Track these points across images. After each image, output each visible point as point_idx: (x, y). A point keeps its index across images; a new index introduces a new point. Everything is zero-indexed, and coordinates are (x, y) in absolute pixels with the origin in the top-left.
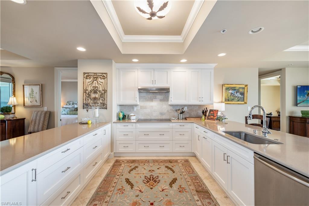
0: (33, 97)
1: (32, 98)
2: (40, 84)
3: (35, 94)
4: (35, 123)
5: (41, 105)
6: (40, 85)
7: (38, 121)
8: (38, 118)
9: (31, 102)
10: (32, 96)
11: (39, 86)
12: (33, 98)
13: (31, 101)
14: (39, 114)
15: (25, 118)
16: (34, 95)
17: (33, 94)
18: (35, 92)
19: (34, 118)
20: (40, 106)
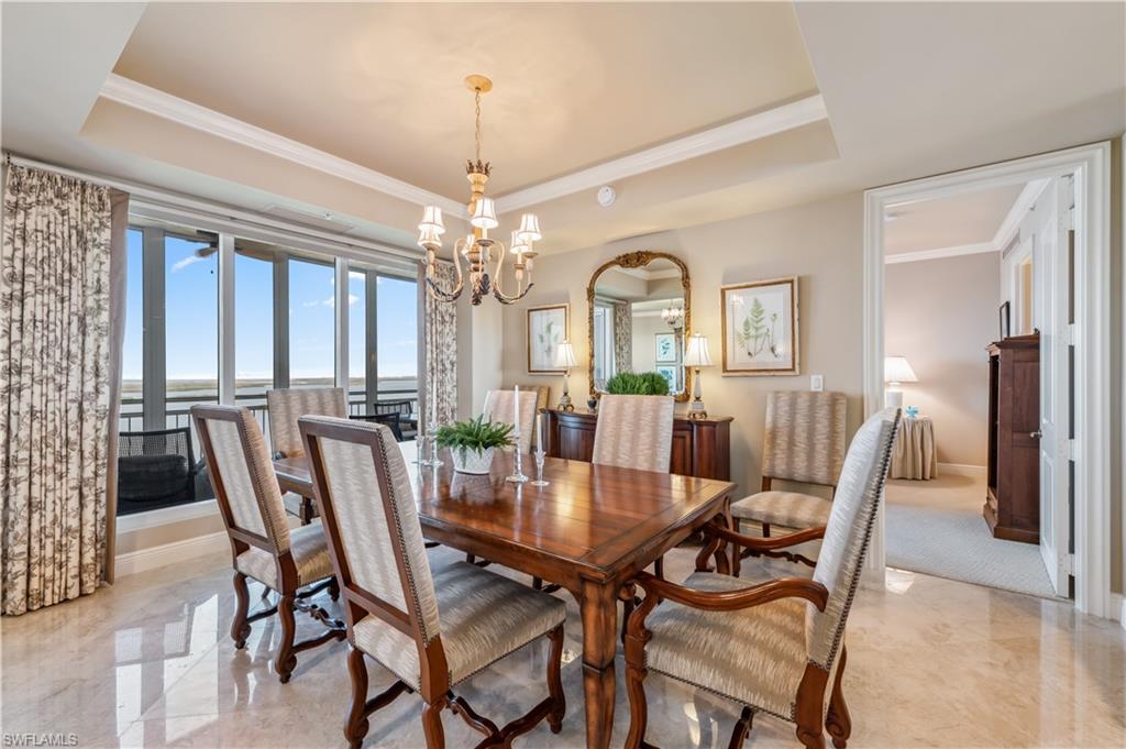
0: (761, 335)
1: (757, 337)
2: (796, 279)
3: (767, 322)
4: (791, 443)
5: (797, 366)
6: (792, 282)
7: (804, 435)
8: (801, 421)
9: (749, 354)
10: (757, 329)
11: (789, 285)
12: (760, 341)
13: (752, 352)
14: (803, 403)
15: (731, 419)
16: (762, 327)
17: (757, 322)
18: (767, 315)
19: (783, 421)
20: (793, 369)
